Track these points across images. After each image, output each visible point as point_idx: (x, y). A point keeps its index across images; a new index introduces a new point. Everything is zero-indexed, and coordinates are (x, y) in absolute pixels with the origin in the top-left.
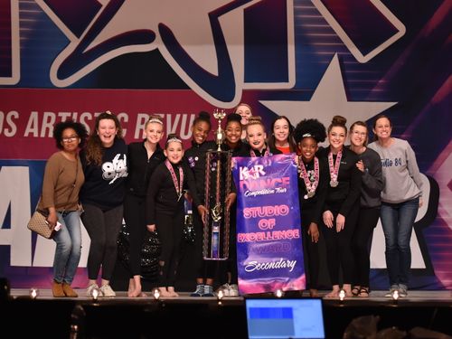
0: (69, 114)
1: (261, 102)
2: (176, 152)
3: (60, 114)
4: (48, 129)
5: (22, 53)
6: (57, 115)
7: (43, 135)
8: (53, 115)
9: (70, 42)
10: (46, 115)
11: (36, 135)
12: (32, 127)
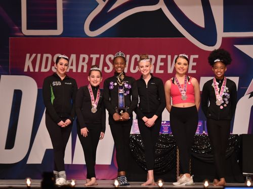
0: (98, 56)
1: (235, 46)
2: (95, 79)
3: (92, 56)
4: (83, 67)
5: (64, 12)
6: (89, 56)
7: (79, 71)
8: (87, 57)
9: (98, 4)
10: (82, 56)
11: (74, 71)
12: (72, 65)
